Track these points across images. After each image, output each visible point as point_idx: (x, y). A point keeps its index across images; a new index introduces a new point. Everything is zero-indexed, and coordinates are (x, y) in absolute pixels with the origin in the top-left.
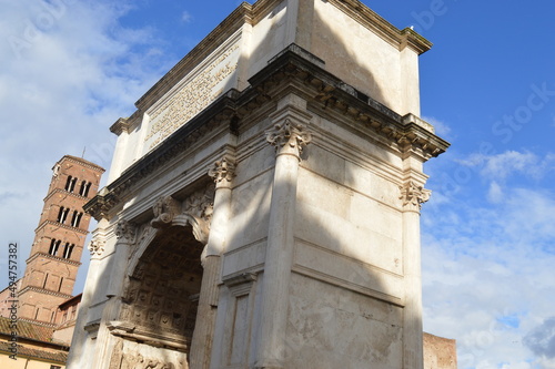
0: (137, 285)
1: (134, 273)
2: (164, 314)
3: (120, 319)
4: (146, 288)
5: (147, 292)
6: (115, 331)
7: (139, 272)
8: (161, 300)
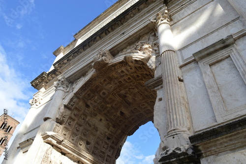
0: (68, 112)
1: (69, 103)
2: (81, 139)
3: (54, 131)
4: (73, 117)
5: (74, 120)
6: (50, 139)
7: (72, 103)
8: (81, 128)
